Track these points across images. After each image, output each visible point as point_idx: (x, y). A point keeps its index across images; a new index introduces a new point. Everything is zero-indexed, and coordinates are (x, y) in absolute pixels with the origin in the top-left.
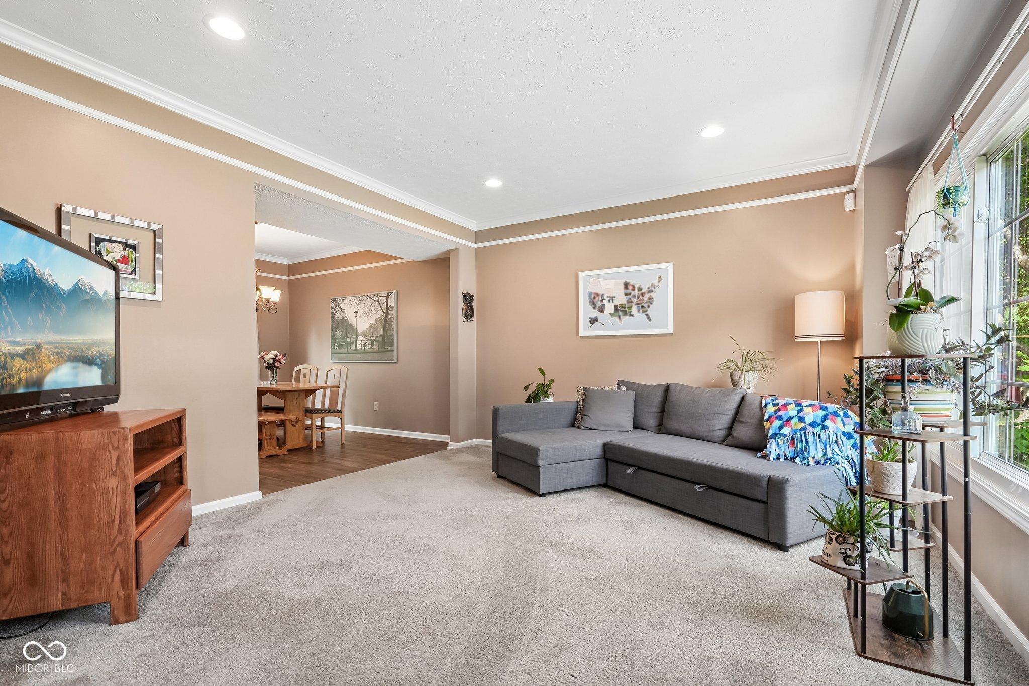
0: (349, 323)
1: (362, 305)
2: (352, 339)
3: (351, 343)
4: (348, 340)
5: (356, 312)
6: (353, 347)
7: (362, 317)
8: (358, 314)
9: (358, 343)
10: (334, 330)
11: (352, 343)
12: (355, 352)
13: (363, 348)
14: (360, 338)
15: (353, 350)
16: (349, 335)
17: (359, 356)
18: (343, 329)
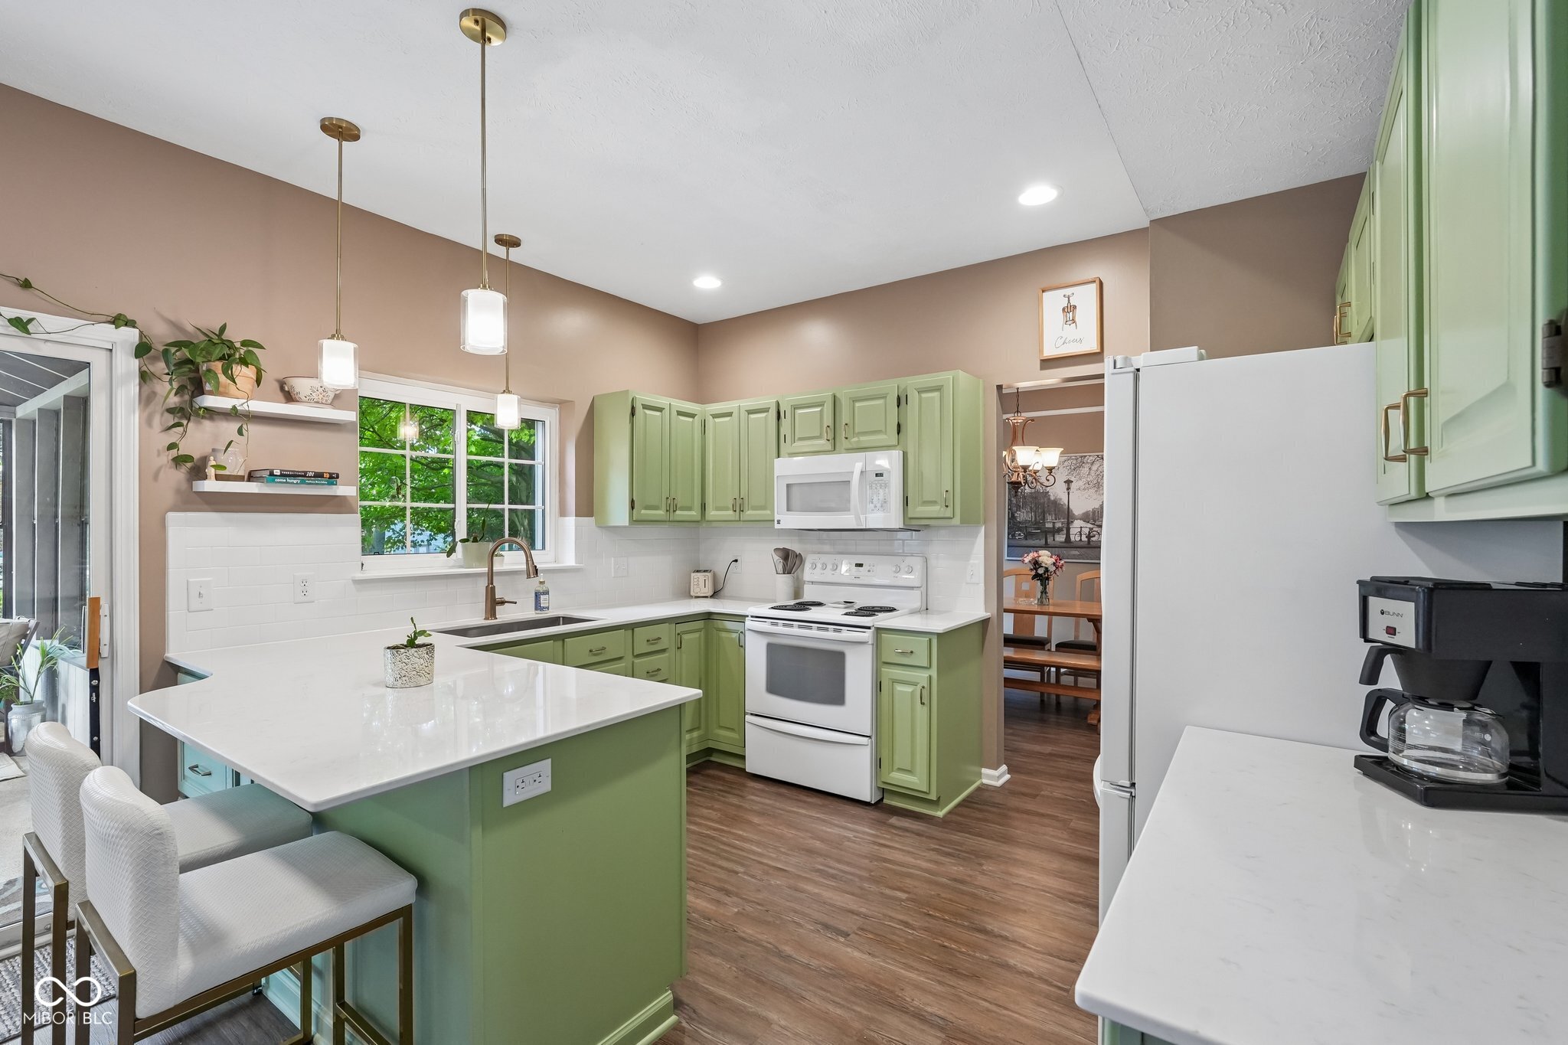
0: (1052, 498)
1: (1085, 470)
2: (1058, 525)
3: (1056, 531)
4: (1049, 525)
5: (1068, 482)
6: (1060, 538)
7: (1084, 489)
8: (1073, 486)
9: (1074, 531)
10: (1015, 509)
11: (1059, 530)
12: (1065, 545)
13: (1084, 538)
14: (1077, 524)
15: (1062, 542)
16: (1049, 518)
17: (1075, 552)
18: (1037, 508)
